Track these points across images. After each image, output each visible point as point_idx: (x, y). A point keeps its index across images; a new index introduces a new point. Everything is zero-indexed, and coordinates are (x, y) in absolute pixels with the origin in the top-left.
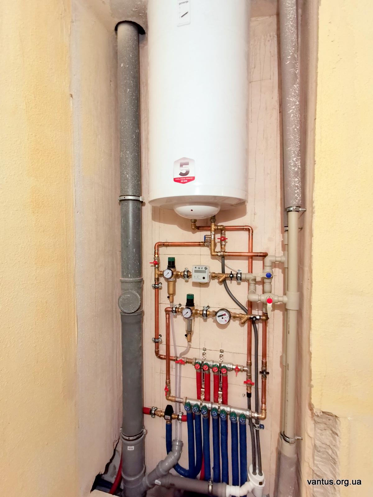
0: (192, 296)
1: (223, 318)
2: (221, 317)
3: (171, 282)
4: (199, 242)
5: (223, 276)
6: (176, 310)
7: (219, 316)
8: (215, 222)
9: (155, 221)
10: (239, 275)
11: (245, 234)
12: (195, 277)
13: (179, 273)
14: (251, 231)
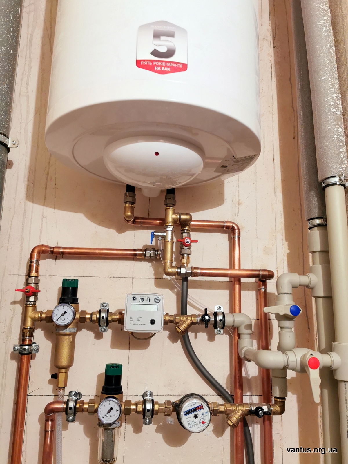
0: (118, 368)
1: (196, 416)
2: (192, 415)
3: (67, 337)
4: (135, 250)
5: (187, 319)
6: (78, 406)
7: (187, 413)
8: (175, 206)
9: (33, 202)
10: (220, 317)
11: (223, 239)
12: (131, 319)
13: (88, 316)
14: (237, 231)
